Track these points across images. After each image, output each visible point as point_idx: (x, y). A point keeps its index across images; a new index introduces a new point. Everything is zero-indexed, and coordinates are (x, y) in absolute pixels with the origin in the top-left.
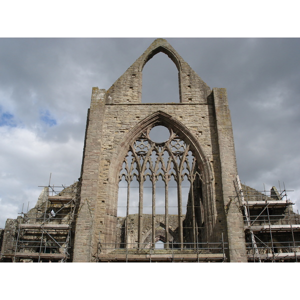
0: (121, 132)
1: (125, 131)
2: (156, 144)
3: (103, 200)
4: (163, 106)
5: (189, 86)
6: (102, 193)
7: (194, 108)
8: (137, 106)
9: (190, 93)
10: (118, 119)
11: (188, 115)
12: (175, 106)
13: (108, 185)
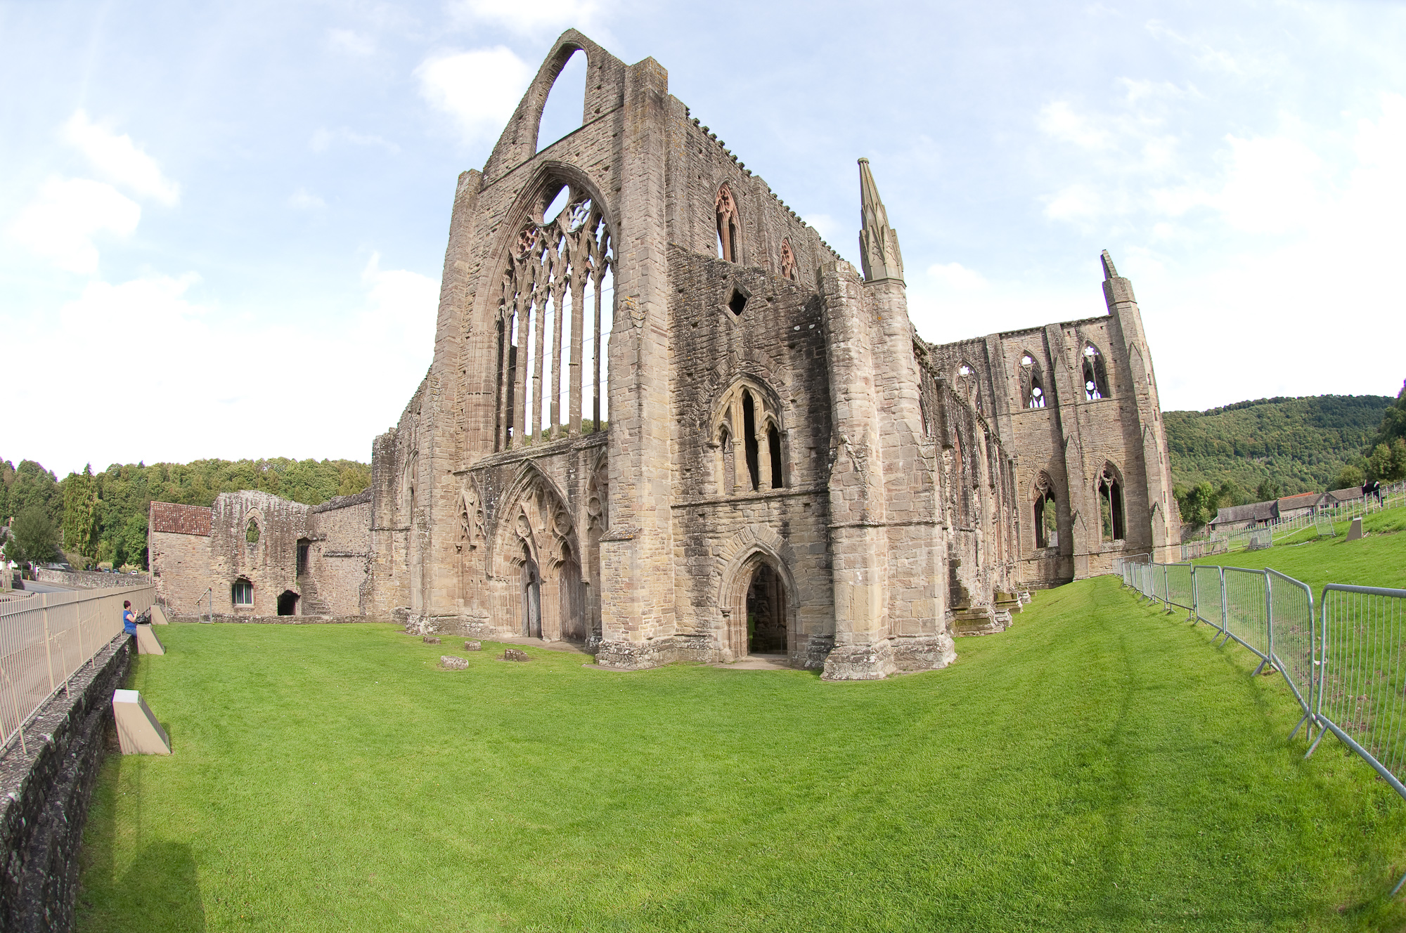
0: (493, 231)
1: (498, 227)
2: (544, 227)
3: (463, 369)
4: (551, 149)
5: (599, 88)
6: (464, 358)
7: (602, 125)
8: (517, 171)
9: (599, 99)
10: (491, 210)
11: (590, 143)
12: (571, 139)
13: (473, 339)
